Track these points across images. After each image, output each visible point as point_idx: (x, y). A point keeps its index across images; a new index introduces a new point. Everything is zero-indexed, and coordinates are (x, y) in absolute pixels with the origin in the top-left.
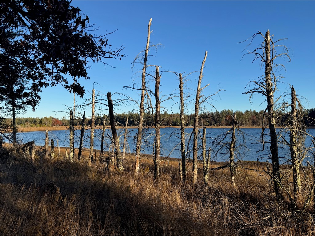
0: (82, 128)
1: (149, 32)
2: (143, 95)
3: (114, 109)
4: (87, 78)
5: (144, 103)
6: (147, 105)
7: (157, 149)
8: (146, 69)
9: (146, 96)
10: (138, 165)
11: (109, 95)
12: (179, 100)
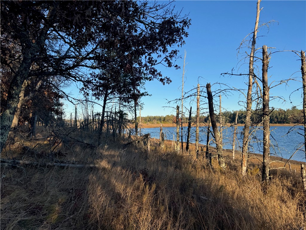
0: (189, 123)
1: (258, 9)
2: (251, 84)
3: (213, 101)
4: (178, 68)
5: (252, 93)
6: (257, 95)
7: (265, 146)
8: (254, 53)
9: (255, 84)
10: (245, 164)
11: (208, 86)
12: (302, 86)
